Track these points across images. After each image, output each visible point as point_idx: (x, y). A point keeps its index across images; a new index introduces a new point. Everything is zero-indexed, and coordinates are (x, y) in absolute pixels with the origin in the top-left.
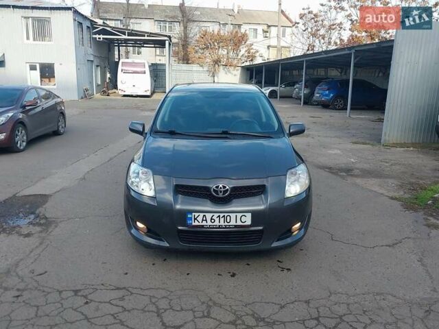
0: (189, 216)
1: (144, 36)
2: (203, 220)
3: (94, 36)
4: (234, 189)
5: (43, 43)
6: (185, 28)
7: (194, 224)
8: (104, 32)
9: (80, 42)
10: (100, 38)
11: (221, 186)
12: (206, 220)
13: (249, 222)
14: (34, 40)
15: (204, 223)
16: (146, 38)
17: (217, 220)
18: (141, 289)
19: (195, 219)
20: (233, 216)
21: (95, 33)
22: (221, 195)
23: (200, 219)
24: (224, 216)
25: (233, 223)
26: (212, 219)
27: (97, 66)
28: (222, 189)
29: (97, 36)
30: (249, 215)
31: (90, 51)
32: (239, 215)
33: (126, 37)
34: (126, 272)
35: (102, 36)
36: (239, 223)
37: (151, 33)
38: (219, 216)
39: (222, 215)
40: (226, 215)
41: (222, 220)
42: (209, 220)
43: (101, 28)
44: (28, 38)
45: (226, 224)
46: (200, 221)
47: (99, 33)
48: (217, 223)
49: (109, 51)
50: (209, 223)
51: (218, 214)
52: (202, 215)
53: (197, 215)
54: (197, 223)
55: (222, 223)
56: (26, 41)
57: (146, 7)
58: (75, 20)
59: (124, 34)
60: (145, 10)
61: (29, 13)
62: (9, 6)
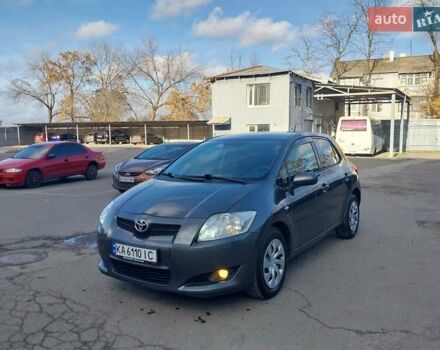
0: (114, 246)
1: (367, 91)
2: (122, 251)
3: (315, 96)
4: (152, 225)
7: (117, 254)
8: (325, 91)
9: (296, 101)
10: (320, 98)
13: (155, 260)
14: (256, 104)
15: (123, 254)
16: (369, 93)
17: (132, 253)
19: (118, 249)
20: (143, 250)
21: (316, 93)
22: (140, 230)
23: (120, 249)
24: (136, 250)
25: (143, 258)
26: (128, 251)
27: (318, 125)
28: (142, 225)
29: (318, 96)
30: (154, 252)
31: (309, 110)
32: (147, 251)
33: (349, 94)
34: (84, 289)
35: (322, 96)
36: (148, 259)
38: (133, 249)
41: (135, 254)
42: (126, 252)
43: (324, 87)
44: (251, 103)
45: (138, 258)
47: (320, 92)
48: (132, 256)
50: (126, 255)
52: (122, 246)
53: (118, 245)
55: (135, 257)
56: (249, 106)
57: (392, 60)
58: (291, 83)
59: (346, 91)
60: (389, 63)
61: (253, 81)
62: (237, 77)
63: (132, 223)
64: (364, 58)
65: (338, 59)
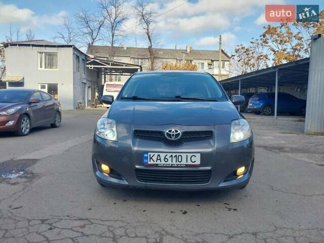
0: (146, 155)
1: (123, 66)
2: (157, 159)
3: (87, 66)
4: (185, 133)
5: (51, 69)
6: (152, 63)
7: (149, 163)
8: (94, 63)
9: (76, 70)
10: (91, 67)
11: (173, 130)
12: (160, 159)
13: (198, 162)
14: (45, 68)
15: (159, 162)
16: (124, 67)
17: (170, 159)
18: (102, 220)
19: (151, 158)
20: (184, 156)
21: (88, 64)
22: (173, 138)
23: (155, 158)
24: (176, 156)
25: (184, 162)
26: (165, 158)
27: (89, 87)
28: (175, 133)
29: (89, 66)
30: (198, 156)
31: (84, 76)
32: (189, 155)
33: (110, 67)
34: (89, 208)
35: (92, 66)
36: (189, 163)
37: (128, 64)
38: (172, 156)
39: (174, 155)
40: (178, 154)
41: (174, 159)
42: (162, 159)
43: (93, 60)
44: (41, 67)
45: (178, 163)
46: (155, 160)
47: (91, 63)
48: (169, 162)
49: (98, 77)
50: (163, 162)
51: (170, 154)
52: (156, 154)
53: (152, 154)
54: (152, 162)
55: (174, 162)
56: (39, 69)
57: (125, 48)
58: (74, 54)
59: (109, 64)
60: (124, 51)
61: (43, 49)
62: (29, 45)
63: (161, 133)
64: (109, 45)
65: (92, 43)
